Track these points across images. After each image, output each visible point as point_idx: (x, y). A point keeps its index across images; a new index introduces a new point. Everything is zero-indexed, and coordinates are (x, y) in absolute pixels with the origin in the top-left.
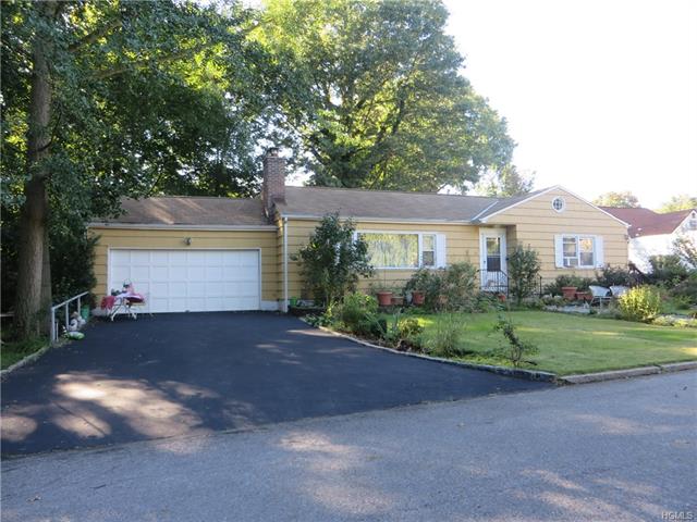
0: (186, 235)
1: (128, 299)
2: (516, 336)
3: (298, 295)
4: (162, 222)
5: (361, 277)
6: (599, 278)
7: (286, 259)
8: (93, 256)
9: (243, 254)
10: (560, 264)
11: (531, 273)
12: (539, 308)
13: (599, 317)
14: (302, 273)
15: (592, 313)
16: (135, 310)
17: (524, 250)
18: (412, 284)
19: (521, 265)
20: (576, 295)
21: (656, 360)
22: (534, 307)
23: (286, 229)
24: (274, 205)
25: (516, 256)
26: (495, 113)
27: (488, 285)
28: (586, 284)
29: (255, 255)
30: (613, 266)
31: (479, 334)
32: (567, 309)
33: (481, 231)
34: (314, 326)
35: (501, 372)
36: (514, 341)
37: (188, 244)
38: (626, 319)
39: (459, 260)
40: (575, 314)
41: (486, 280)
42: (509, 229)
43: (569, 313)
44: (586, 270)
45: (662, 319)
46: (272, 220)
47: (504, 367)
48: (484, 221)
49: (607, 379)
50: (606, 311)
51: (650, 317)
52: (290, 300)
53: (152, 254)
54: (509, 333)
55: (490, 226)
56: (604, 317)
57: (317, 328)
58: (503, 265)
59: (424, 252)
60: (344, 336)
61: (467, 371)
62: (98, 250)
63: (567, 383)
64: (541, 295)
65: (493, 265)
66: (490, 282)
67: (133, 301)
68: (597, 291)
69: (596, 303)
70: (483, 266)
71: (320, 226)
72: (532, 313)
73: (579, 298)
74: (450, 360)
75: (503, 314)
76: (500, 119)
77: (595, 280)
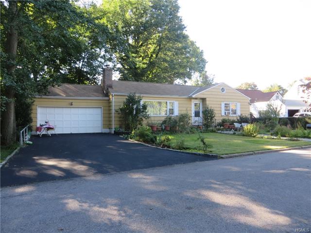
0: (71, 101)
1: (47, 128)
2: (205, 142)
3: (118, 126)
4: (61, 95)
5: (144, 119)
6: (238, 120)
7: (113, 111)
8: (31, 110)
9: (95, 109)
10: (223, 114)
11: (212, 118)
12: (215, 132)
13: (236, 135)
14: (120, 118)
15: (234, 134)
16: (50, 132)
17: (209, 108)
18: (165, 122)
19: (208, 115)
20: (229, 127)
21: (253, 150)
22: (213, 131)
23: (113, 99)
24: (108, 89)
25: (206, 111)
26: (198, 48)
27: (195, 122)
28: (233, 122)
29: (100, 110)
30: (243, 115)
31: (191, 141)
32: (225, 132)
33: (193, 100)
34: (126, 139)
35: (199, 154)
36: (204, 144)
37: (72, 105)
38: (246, 136)
39: (184, 112)
40: (228, 134)
41: (194, 120)
42: (204, 100)
43: (226, 134)
44: (233, 116)
45: (259, 136)
46: (107, 95)
47: (200, 153)
48: (194, 96)
49: (236, 156)
50: (239, 133)
51: (255, 135)
52: (115, 128)
53: (56, 109)
54: (202, 141)
55: (196, 99)
56: (238, 135)
57: (128, 140)
58: (201, 114)
59: (170, 109)
60: (140, 143)
61: (188, 155)
62: (33, 107)
63: (222, 158)
64: (216, 126)
65: (197, 114)
66: (196, 121)
67: (49, 129)
68: (237, 125)
69: (236, 130)
70: (193, 115)
71: (128, 98)
72: (212, 134)
73: (230, 128)
74: (181, 151)
75: (200, 134)
76: (201, 51)
77: (236, 120)
